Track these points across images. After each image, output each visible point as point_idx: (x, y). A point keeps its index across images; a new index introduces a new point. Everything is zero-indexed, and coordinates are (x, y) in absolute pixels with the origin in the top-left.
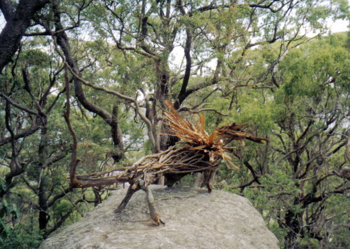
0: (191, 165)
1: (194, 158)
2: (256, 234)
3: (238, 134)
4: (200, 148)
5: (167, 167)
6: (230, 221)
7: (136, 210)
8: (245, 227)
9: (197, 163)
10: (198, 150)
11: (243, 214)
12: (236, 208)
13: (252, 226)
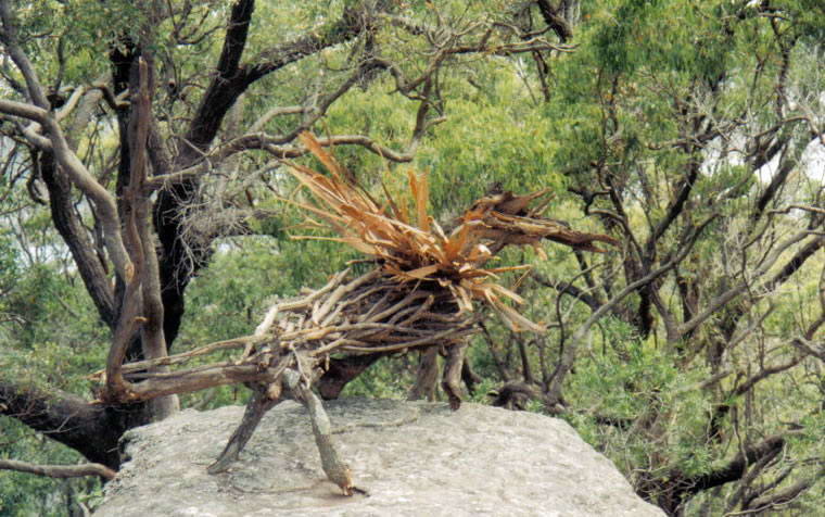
0: (400, 328)
1: (406, 307)
2: (613, 509)
3: (523, 224)
4: (421, 274)
5: (337, 335)
6: (537, 479)
7: (270, 464)
8: (582, 492)
9: (417, 322)
10: (417, 280)
11: (568, 460)
12: (542, 446)
13: (600, 489)
